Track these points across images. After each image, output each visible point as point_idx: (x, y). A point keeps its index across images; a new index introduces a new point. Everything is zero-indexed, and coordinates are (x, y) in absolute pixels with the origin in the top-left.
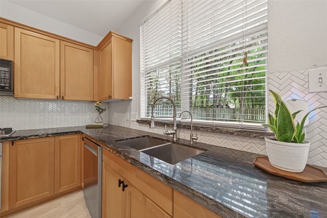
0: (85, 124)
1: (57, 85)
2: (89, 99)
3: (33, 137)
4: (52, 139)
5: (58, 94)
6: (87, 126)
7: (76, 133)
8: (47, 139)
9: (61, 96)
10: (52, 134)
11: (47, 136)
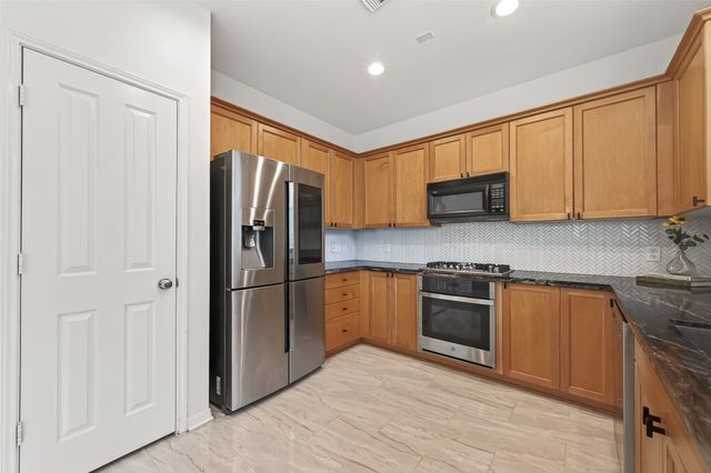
0: (634, 273)
1: (569, 194)
2: (644, 212)
3: (527, 282)
4: (556, 291)
5: (569, 210)
6: (638, 277)
7: (600, 289)
8: (548, 290)
9: (576, 212)
10: (555, 282)
11: (547, 284)
